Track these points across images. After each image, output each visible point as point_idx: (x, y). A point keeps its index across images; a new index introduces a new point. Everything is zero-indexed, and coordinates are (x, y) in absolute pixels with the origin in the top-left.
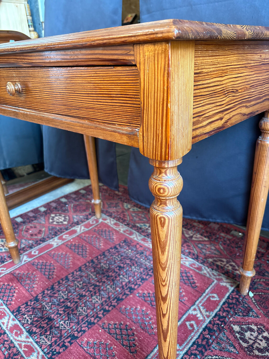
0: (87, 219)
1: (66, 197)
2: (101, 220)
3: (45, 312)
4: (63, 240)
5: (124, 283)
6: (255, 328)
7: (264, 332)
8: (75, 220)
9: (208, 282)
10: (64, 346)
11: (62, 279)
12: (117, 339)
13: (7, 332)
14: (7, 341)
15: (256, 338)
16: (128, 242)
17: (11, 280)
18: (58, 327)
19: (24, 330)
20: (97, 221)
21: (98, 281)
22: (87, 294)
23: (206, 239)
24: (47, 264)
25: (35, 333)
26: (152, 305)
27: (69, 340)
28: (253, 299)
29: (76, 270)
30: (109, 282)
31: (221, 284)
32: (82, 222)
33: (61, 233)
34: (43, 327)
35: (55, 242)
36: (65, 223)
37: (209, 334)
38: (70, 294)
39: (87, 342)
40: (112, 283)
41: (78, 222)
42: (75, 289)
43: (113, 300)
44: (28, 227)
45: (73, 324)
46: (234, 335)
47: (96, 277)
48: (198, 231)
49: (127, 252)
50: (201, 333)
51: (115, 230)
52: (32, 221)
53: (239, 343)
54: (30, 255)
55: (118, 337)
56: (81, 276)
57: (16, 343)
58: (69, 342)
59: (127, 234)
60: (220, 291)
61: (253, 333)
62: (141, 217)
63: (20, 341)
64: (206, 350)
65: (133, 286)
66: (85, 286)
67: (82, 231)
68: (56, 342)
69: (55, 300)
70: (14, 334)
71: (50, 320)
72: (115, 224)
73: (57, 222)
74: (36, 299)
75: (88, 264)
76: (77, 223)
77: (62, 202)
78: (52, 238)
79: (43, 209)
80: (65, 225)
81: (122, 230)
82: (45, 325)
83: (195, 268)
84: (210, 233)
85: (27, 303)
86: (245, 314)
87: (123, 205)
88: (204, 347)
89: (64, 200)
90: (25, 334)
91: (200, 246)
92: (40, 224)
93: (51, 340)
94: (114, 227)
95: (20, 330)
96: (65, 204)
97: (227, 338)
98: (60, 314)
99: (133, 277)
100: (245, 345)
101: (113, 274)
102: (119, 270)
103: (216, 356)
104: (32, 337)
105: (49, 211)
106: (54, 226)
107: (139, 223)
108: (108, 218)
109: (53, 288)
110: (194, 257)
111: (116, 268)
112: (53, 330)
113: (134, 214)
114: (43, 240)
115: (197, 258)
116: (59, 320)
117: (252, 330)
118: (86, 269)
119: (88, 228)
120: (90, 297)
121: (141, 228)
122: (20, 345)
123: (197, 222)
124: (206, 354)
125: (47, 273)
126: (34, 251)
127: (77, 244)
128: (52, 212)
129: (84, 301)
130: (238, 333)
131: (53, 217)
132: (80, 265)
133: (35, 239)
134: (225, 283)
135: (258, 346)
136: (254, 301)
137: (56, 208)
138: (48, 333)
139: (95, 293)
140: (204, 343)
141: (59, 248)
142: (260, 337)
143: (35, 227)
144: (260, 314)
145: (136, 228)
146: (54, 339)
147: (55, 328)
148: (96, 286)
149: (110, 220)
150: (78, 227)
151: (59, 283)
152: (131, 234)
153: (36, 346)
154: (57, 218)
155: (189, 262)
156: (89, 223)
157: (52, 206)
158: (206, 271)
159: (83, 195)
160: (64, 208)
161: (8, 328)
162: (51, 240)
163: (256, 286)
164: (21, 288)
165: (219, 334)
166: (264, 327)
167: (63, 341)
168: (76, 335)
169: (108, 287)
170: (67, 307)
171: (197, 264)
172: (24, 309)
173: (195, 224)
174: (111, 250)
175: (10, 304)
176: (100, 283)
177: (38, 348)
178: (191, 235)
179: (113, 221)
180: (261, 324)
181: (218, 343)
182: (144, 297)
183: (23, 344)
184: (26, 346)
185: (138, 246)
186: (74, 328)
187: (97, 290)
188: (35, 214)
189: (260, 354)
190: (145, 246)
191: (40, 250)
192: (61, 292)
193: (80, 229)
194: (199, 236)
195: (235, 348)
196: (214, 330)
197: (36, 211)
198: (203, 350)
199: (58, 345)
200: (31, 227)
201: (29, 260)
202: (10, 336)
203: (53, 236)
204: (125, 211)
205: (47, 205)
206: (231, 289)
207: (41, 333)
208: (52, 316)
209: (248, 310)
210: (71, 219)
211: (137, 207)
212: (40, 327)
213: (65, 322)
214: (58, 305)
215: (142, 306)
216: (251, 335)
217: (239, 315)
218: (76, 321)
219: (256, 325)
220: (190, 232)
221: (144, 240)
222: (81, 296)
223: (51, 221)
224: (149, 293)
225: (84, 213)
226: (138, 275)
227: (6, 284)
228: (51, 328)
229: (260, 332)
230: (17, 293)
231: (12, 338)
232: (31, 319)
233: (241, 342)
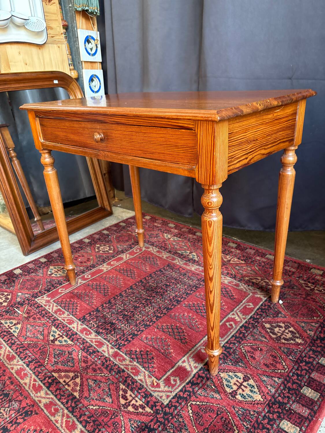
0: (131, 248)
1: (107, 229)
2: (144, 249)
3: (107, 319)
4: (112, 265)
5: (171, 297)
6: (283, 325)
7: (290, 327)
8: (120, 250)
9: (245, 295)
10: (127, 340)
11: (117, 296)
12: (170, 335)
13: (78, 333)
14: (80, 339)
15: (284, 331)
16: (172, 267)
17: (72, 297)
18: (121, 329)
19: (92, 331)
20: (141, 250)
21: (149, 296)
22: (140, 306)
23: (243, 262)
24: (101, 285)
25: (102, 333)
26: (197, 313)
27: (131, 336)
28: (282, 305)
29: (128, 289)
30: (158, 297)
31: (256, 296)
32: (127, 251)
33: (109, 260)
34: (108, 329)
35: (105, 267)
36: (111, 252)
37: (245, 330)
38: (125, 306)
39: (146, 338)
40: (161, 297)
41: (122, 250)
42: (130, 302)
43: (164, 309)
44: (77, 256)
45: (132, 326)
46: (265, 330)
47: (147, 293)
48: (235, 256)
49: (171, 274)
50: (239, 329)
51: (159, 257)
52: (79, 251)
53: (270, 336)
54: (83, 278)
55: (171, 334)
56: (133, 293)
57: (88, 340)
58: (131, 338)
59: (170, 259)
60: (255, 301)
61: (281, 329)
62: (182, 245)
63: (91, 338)
64: (243, 340)
65: (179, 299)
66: (138, 299)
67: (128, 258)
68: (120, 338)
69: (114, 311)
70: (84, 334)
71: (112, 324)
72: (158, 252)
73: (103, 251)
74: (97, 310)
75: (137, 284)
76: (122, 252)
77: (104, 234)
78: (101, 264)
79: (87, 241)
80: (111, 253)
81: (165, 256)
82: (109, 328)
83: (233, 285)
84: (247, 257)
85: (90, 313)
86: (275, 316)
87: (163, 236)
88: (241, 338)
89: (105, 232)
90: (94, 334)
91: (237, 267)
92: (87, 253)
93: (116, 337)
94: (157, 254)
95: (89, 331)
96: (108, 235)
97: (260, 332)
98: (121, 320)
99: (179, 293)
100: (274, 336)
101: (161, 291)
102: (166, 287)
103: (251, 343)
104: (100, 335)
105: (93, 242)
106: (101, 254)
107: (180, 250)
108: (150, 246)
109: (110, 302)
110: (232, 276)
111: (163, 285)
112: (117, 330)
113: (175, 243)
114: (93, 266)
115: (235, 277)
116: (120, 324)
117: (280, 327)
118: (137, 287)
119: (133, 255)
120: (143, 308)
121: (182, 255)
122: (92, 341)
123: (234, 249)
124: (242, 343)
125: (102, 292)
126: (87, 275)
127: (125, 268)
128: (96, 243)
129: (139, 310)
130: (269, 329)
131: (99, 247)
132: (131, 284)
133: (86, 266)
134: (259, 295)
135: (285, 337)
136: (283, 307)
137: (99, 239)
138: (113, 333)
139: (147, 305)
140: (241, 336)
141: (109, 272)
142: (287, 331)
143: (83, 256)
144: (288, 315)
145: (178, 255)
146: (118, 337)
147: (118, 329)
148: (147, 299)
149: (153, 248)
150: (124, 255)
151: (115, 299)
152: (174, 259)
153: (105, 341)
154: (102, 247)
155: (227, 280)
156: (133, 251)
157: (95, 238)
158: (243, 286)
159: (124, 227)
160: (107, 239)
161: (79, 331)
162: (101, 266)
163: (285, 296)
164: (82, 303)
165: (253, 330)
166: (290, 324)
167: (126, 337)
168: (136, 333)
169: (158, 300)
170: (125, 315)
171: (235, 282)
172: (88, 318)
173: (233, 250)
174: (156, 273)
175: (76, 314)
176: (150, 297)
177: (107, 342)
178: (229, 259)
179: (155, 249)
180: (287, 322)
181: (252, 335)
182: (190, 307)
183: (94, 340)
184: (96, 342)
185: (181, 269)
186: (134, 328)
187: (148, 302)
188: (81, 245)
189: (286, 342)
190: (187, 269)
191: (93, 274)
192: (117, 305)
193: (126, 257)
194: (236, 260)
195: (266, 338)
196: (249, 328)
197: (80, 242)
198: (241, 340)
199: (123, 340)
200: (79, 256)
201: (84, 282)
202: (81, 335)
203: (102, 263)
204: (166, 240)
205: (90, 237)
206: (264, 299)
207: (107, 333)
208: (114, 321)
209: (277, 313)
210: (116, 249)
211: (177, 237)
212: (105, 329)
213: (125, 325)
214: (117, 314)
215: (188, 313)
216: (279, 330)
217: (270, 317)
218: (134, 324)
219: (284, 323)
220: (228, 257)
221: (186, 264)
222: (136, 308)
223: (97, 250)
224: (194, 304)
225: (127, 243)
226: (183, 291)
227: (68, 300)
228: (114, 329)
229: (287, 327)
230: (79, 307)
231: (83, 337)
232: (96, 324)
233: (271, 334)
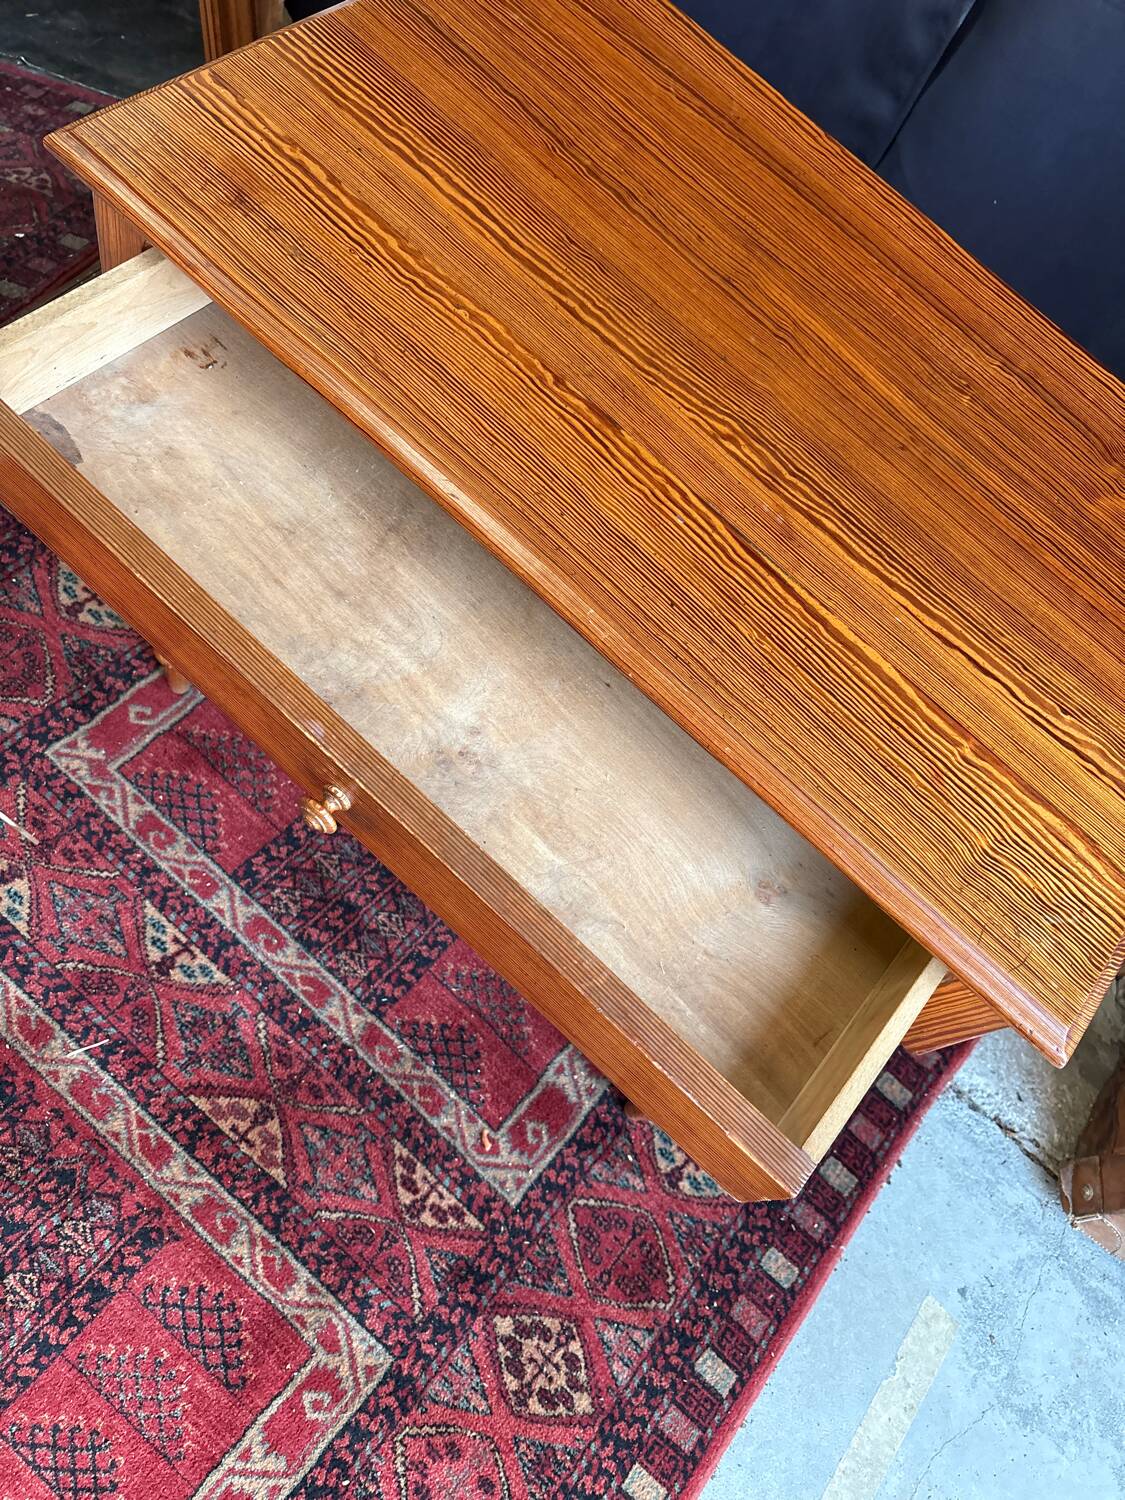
3: (328, 885)
10: (401, 982)
13: (241, 938)
14: (252, 964)
18: (376, 931)
19: (285, 934)
25: (319, 944)
27: (410, 966)
34: (337, 929)
39: (456, 974)
45: (412, 924)
57: (279, 973)
58: (412, 972)
63: (286, 966)
68: (379, 970)
69: (347, 848)
70: (262, 944)
71: (351, 909)
74: (291, 840)
82: (340, 924)
85: (267, 851)
90: (293, 946)
93: (367, 966)
95: (276, 933)
98: (374, 894)
104: (314, 955)
112: (365, 938)
116: (374, 911)
122: (291, 978)
138: (354, 946)
146: (372, 964)
147: (369, 932)
153: (332, 980)
161: (241, 927)
164: (231, 796)
167: (398, 970)
168: (425, 954)
170: (387, 873)
172: (264, 871)
177: (340, 986)
183: (297, 974)
184: (305, 981)
186: (416, 933)
199: (388, 979)
202: (252, 949)
207: (335, 945)
208: (353, 895)
212: (328, 928)
213: (389, 917)
214: (359, 863)
218: (419, 915)
227: (176, 773)
228: (358, 932)
230: (223, 812)
231: (260, 957)
232: (295, 902)
